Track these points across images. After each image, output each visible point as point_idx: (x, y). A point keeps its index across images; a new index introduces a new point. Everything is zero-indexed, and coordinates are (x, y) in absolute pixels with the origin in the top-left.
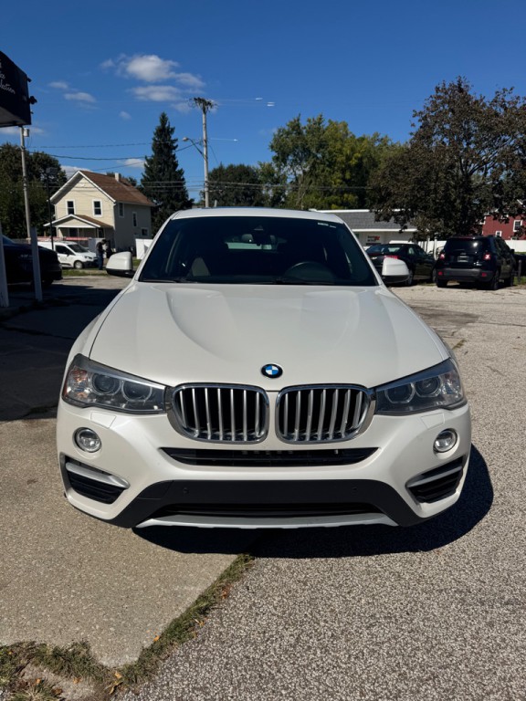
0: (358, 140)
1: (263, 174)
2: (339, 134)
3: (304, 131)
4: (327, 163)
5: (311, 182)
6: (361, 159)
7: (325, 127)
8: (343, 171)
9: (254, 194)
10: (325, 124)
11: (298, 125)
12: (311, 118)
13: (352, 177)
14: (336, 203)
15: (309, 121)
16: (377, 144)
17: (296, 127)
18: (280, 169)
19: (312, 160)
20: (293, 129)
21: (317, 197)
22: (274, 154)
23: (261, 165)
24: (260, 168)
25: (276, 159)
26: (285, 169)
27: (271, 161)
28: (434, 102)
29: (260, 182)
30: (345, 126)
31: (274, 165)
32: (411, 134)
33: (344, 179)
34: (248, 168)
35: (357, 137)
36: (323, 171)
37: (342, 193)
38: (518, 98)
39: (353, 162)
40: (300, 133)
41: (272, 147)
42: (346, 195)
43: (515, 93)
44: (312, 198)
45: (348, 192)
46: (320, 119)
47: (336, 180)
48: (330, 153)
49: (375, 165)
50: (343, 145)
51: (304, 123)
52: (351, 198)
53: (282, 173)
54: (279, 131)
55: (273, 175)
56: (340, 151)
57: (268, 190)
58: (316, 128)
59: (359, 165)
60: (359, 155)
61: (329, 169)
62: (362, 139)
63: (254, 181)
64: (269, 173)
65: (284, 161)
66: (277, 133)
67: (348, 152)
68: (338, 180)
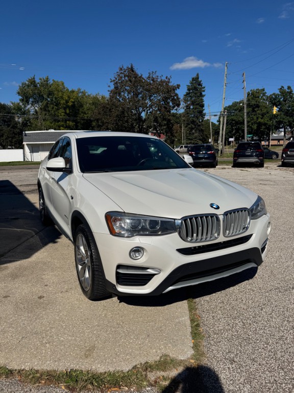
0: (71, 91)
1: (14, 109)
2: (59, 87)
3: (38, 85)
4: (55, 104)
5: (46, 114)
6: (74, 102)
7: (51, 83)
8: (65, 109)
9: (10, 121)
10: (51, 82)
11: (34, 81)
12: (41, 78)
13: (70, 112)
14: (63, 126)
15: (41, 79)
16: (80, 94)
17: (33, 82)
18: (25, 106)
19: (45, 102)
20: (31, 84)
21: (51, 123)
22: (20, 97)
23: (12, 103)
24: (12, 105)
25: (22, 100)
26: (28, 107)
27: (19, 101)
28: (119, 75)
29: (13, 113)
30: (63, 84)
31: (21, 104)
32: (109, 91)
33: (65, 113)
34: (4, 105)
35: (70, 90)
36: (53, 108)
37: (66, 121)
38: (158, 76)
39: (70, 104)
40: (35, 86)
41: (19, 93)
42: (68, 122)
43: (157, 74)
44: (48, 123)
45: (69, 120)
46: (47, 79)
47: (61, 113)
48: (56, 98)
49: (81, 106)
50: (63, 94)
51: (38, 81)
52: (71, 123)
53: (27, 108)
54: (23, 84)
55: (21, 110)
56: (62, 97)
57: (19, 118)
58: (45, 83)
59: (73, 106)
60: (73, 100)
61: (56, 108)
62: (73, 92)
63: (9, 113)
64: (19, 109)
65: (27, 102)
66: (21, 85)
67: (67, 98)
68: (63, 114)
